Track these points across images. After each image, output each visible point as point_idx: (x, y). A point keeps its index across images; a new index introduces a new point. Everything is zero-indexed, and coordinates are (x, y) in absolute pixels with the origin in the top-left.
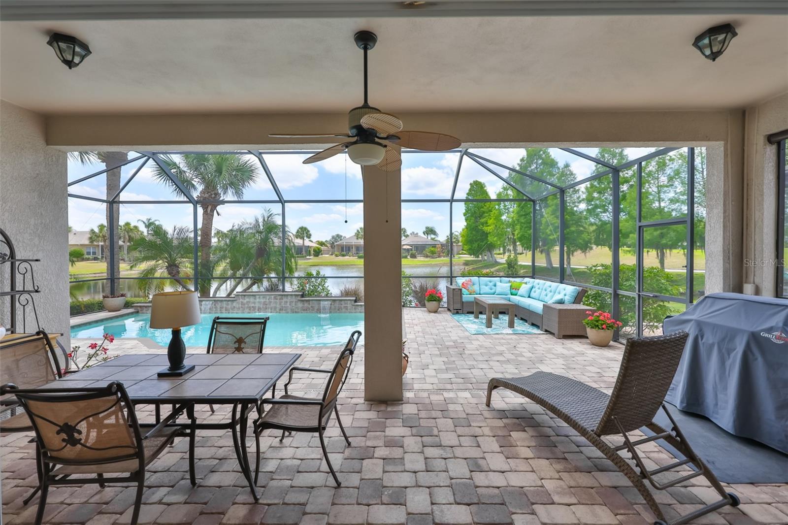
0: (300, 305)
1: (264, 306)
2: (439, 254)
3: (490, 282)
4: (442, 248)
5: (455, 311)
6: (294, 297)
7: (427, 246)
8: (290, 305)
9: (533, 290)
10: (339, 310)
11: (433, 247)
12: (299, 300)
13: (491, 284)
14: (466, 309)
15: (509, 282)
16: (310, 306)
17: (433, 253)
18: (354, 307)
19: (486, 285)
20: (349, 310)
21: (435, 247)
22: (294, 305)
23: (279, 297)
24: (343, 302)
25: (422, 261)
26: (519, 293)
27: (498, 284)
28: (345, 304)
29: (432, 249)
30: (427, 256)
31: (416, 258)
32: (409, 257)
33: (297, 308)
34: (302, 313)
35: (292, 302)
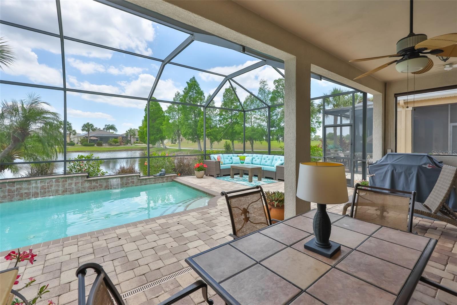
0: (87, 185)
1: (42, 191)
2: (121, 143)
3: (229, 157)
4: (122, 139)
5: (217, 175)
6: (80, 178)
7: (110, 138)
8: (75, 186)
9: (254, 160)
10: (126, 185)
11: (115, 138)
12: (86, 181)
13: (229, 158)
14: (222, 174)
15: (238, 156)
16: (98, 185)
17: (116, 142)
18: (139, 181)
19: (227, 159)
20: (135, 184)
21: (117, 138)
22: (80, 186)
23: (61, 180)
24: (130, 178)
25: (108, 148)
26: (245, 161)
27: (233, 157)
28: (132, 179)
29: (115, 140)
30: (111, 145)
31: (102, 146)
32: (95, 145)
33: (84, 188)
34: (89, 191)
35: (78, 183)
